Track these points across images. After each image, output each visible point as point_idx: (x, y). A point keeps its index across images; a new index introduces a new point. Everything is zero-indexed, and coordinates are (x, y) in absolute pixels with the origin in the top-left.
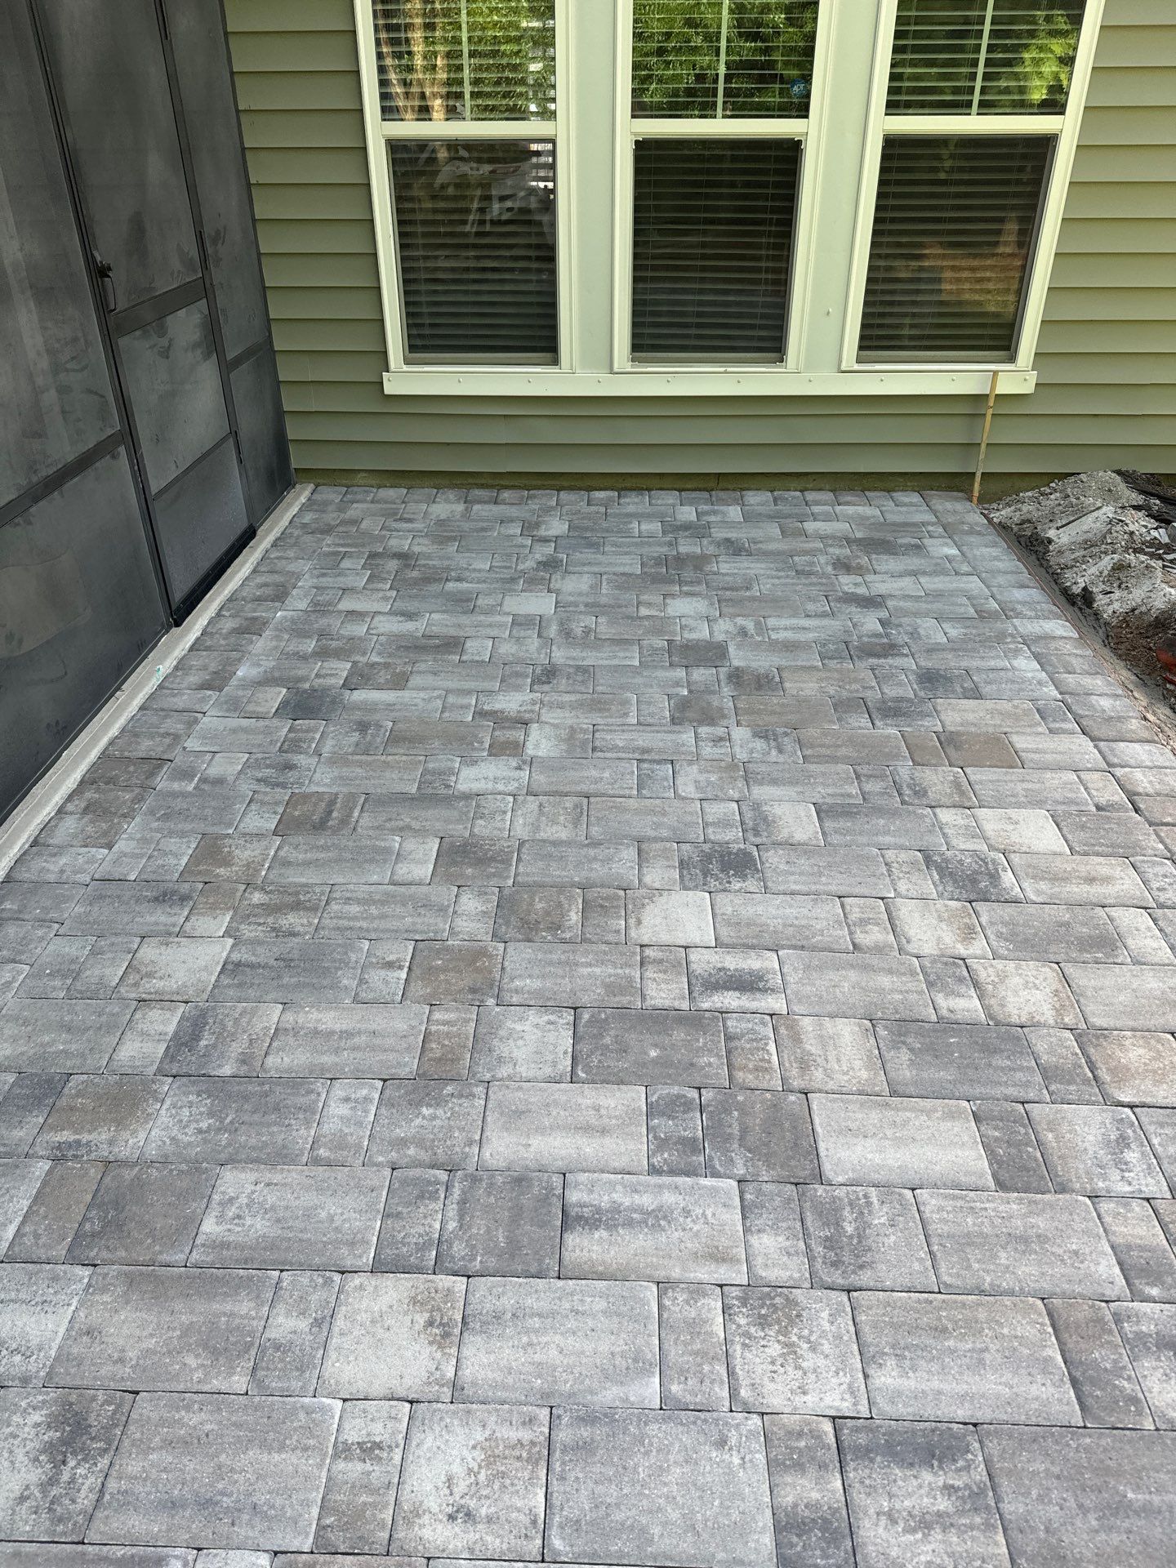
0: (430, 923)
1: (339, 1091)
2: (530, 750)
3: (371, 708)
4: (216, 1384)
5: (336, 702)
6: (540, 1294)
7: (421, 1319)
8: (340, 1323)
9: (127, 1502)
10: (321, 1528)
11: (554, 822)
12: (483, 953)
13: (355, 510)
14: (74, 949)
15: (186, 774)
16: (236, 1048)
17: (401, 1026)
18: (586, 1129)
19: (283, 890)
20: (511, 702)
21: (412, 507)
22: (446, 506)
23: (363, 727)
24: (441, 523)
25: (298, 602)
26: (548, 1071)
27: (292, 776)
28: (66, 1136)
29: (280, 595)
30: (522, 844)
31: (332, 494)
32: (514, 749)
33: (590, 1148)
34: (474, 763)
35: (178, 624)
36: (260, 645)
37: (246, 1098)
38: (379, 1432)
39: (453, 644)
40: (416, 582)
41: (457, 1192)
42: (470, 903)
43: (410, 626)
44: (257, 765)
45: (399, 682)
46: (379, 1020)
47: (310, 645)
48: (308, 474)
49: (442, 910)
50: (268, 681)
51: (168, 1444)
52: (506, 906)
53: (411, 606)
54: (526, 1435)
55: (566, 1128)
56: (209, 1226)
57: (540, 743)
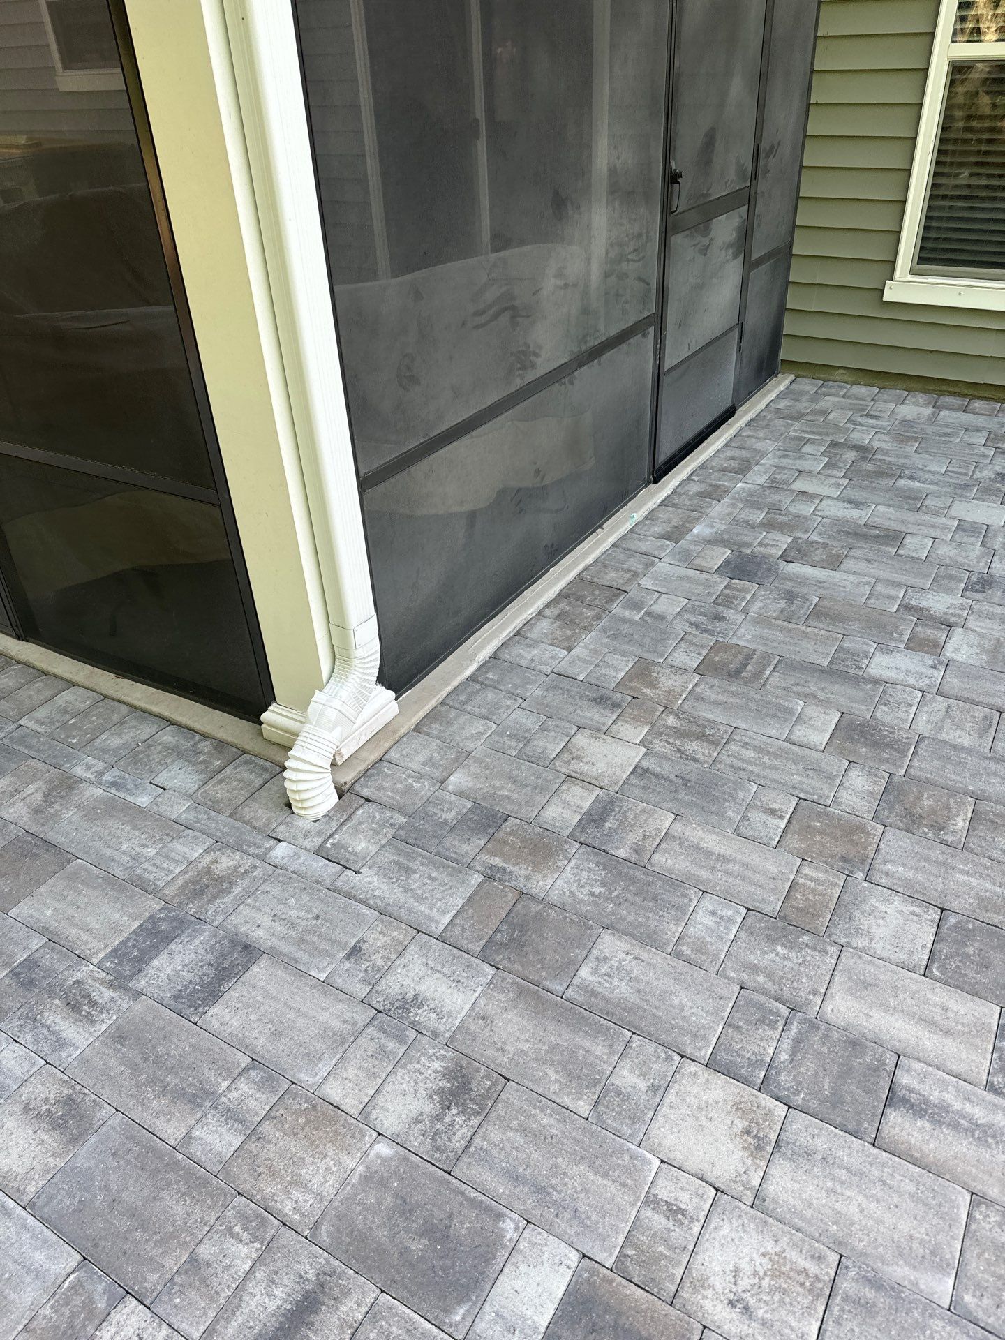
0: (815, 786)
1: (708, 903)
2: (949, 652)
3: (802, 581)
4: (566, 1100)
5: (772, 570)
6: (853, 1152)
7: (741, 1124)
8: (671, 1097)
9: (484, 1159)
10: (622, 1255)
11: (959, 727)
12: (861, 828)
13: (827, 402)
14: (530, 722)
15: (636, 606)
16: (633, 838)
17: (773, 869)
18: (930, 1024)
19: (693, 720)
20: (939, 603)
21: (880, 405)
22: (915, 408)
23: (790, 597)
24: (905, 423)
25: (758, 477)
26: (902, 957)
27: (720, 626)
28: (497, 861)
29: (744, 469)
30: (921, 739)
31: (808, 386)
32: (935, 648)
33: (930, 1042)
34: (890, 652)
35: (656, 482)
36: (718, 509)
37: (633, 881)
38: (685, 1200)
39: (894, 537)
40: (869, 474)
41: (794, 1030)
42: (857, 779)
43: (854, 514)
44: (693, 611)
45: (834, 563)
46: (753, 856)
47: (759, 516)
48: (791, 365)
49: (830, 778)
50: (717, 541)
51: (523, 1130)
52: (892, 793)
53: (860, 495)
54: (813, 1268)
55: (910, 1015)
56: (585, 973)
57: (960, 647)
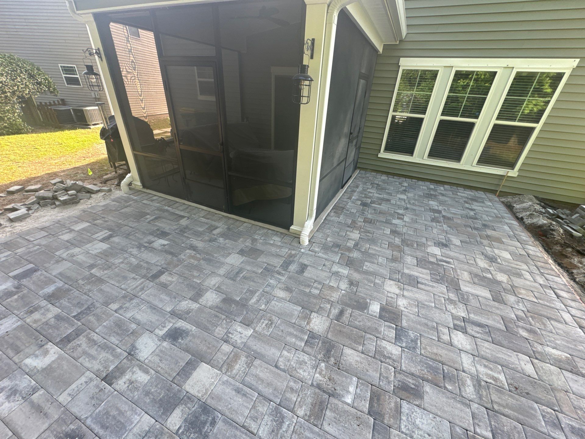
0: (390, 240)
1: (380, 257)
2: (405, 220)
3: (376, 207)
4: (369, 284)
5: (369, 205)
6: (415, 289)
7: (397, 287)
8: (385, 283)
9: (360, 292)
10: (386, 303)
11: (410, 231)
12: (400, 246)
13: (368, 175)
14: (338, 230)
15: (348, 210)
16: (364, 248)
17: (389, 252)
19: (366, 230)
20: (401, 212)
21: (378, 176)
22: (384, 177)
23: (375, 210)
24: (383, 180)
25: (360, 188)
26: (413, 264)
27: (364, 215)
28: (342, 252)
29: (357, 187)
30: (405, 233)
31: (363, 172)
32: (402, 219)
33: (421, 275)
34: (395, 219)
35: (342, 189)
36: (355, 194)
37: (366, 255)
38: (392, 296)
39: (388, 200)
40: (380, 189)
41: (400, 274)
42: (396, 239)
43: (380, 196)
44: (358, 212)
45: (380, 204)
46: (384, 250)
47: (363, 196)
48: (359, 168)
49: (392, 239)
50: (358, 200)
51: (364, 288)
52: (403, 241)
53: (380, 193)
54: (414, 303)
55: (416, 272)
56: (364, 267)
